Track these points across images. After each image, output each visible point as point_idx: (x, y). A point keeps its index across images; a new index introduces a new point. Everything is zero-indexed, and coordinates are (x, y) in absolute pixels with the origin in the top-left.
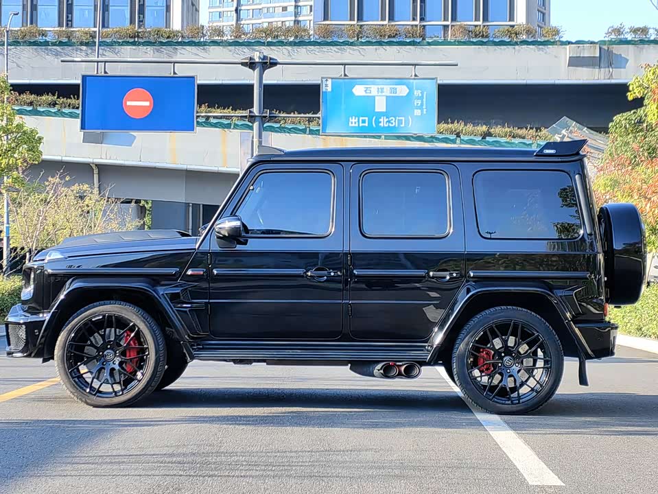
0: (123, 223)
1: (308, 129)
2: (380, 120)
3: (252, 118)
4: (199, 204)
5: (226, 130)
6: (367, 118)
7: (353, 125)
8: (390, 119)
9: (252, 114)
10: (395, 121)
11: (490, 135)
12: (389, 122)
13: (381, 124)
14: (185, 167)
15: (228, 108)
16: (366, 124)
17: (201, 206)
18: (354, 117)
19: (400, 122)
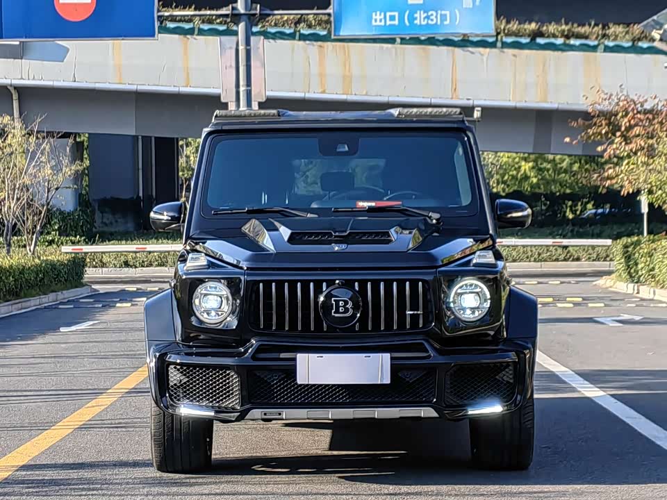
0: (57, 169)
1: (298, 33)
2: (416, 15)
3: (236, 18)
4: (151, 137)
5: (188, 36)
6: (396, 14)
7: (378, 23)
8: (430, 13)
9: (235, 12)
10: (436, 17)
11: (541, 35)
12: (428, 17)
13: (417, 22)
14: (133, 88)
15: (190, 7)
16: (396, 22)
17: (153, 139)
18: (378, 13)
19: (443, 17)
